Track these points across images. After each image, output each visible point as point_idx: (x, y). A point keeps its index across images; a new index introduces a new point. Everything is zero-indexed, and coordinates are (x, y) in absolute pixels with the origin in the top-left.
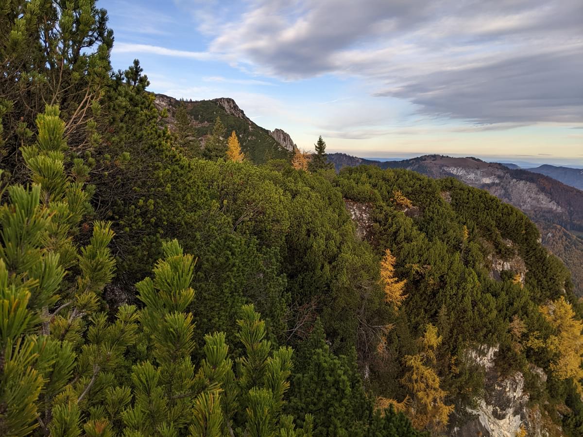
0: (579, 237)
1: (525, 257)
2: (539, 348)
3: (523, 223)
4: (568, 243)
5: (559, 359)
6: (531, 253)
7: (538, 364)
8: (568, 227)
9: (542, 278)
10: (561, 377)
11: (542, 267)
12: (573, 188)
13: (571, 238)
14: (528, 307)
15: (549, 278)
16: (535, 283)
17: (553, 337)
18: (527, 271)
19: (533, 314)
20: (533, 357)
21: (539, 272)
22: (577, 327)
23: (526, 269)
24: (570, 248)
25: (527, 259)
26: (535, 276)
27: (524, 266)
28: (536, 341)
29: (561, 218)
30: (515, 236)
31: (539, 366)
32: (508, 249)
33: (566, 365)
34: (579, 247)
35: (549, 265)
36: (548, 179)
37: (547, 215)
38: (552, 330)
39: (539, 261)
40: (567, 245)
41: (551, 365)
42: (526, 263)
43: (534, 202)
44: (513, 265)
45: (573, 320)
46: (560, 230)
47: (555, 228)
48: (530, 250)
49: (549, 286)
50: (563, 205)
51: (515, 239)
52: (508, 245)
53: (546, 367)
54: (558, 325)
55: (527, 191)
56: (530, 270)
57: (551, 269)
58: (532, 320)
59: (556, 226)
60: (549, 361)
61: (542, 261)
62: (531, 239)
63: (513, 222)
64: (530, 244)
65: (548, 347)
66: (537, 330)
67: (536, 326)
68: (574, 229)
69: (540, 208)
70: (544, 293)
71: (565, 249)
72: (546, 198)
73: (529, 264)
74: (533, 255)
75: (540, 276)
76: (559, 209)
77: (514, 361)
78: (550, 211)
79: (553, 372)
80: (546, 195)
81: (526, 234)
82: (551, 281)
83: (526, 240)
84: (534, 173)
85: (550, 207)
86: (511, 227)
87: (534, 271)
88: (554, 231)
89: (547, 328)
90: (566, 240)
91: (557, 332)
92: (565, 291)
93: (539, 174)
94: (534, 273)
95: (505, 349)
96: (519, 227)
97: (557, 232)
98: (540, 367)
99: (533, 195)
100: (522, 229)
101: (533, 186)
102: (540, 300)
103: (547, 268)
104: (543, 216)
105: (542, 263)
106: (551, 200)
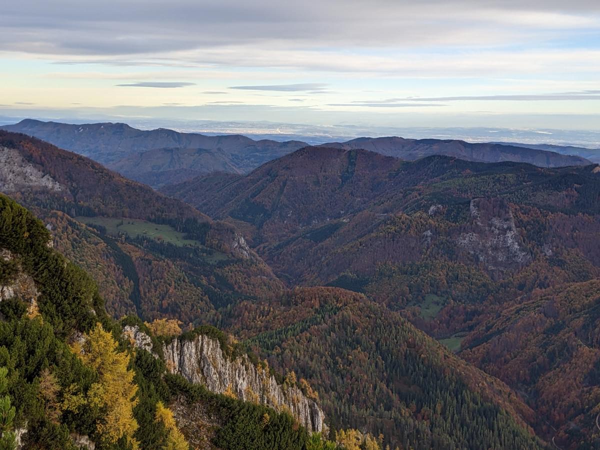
0: (90, 226)
1: (33, 274)
2: (79, 408)
3: (24, 221)
4: (76, 237)
5: (107, 415)
6: (42, 266)
7: (80, 431)
8: (73, 212)
9: (62, 300)
10: (113, 439)
11: (60, 283)
12: (72, 153)
13: (79, 227)
14: (56, 351)
15: (71, 298)
16: (53, 310)
17: (95, 386)
18: (40, 293)
19: (64, 360)
20: (73, 423)
21: (57, 292)
22: (122, 361)
23: (38, 291)
24: (80, 242)
25: (37, 276)
26: (51, 299)
27: (33, 287)
28: (74, 397)
29: (62, 200)
30: (15, 243)
31: (82, 434)
32: (7, 265)
33: (117, 420)
34: (92, 240)
35: (69, 278)
36: (34, 141)
37: (41, 197)
38: (93, 376)
39: (54, 275)
40: (75, 240)
41: (98, 426)
42: (36, 282)
43: (19, 178)
44: (17, 288)
45: (117, 353)
46: (62, 219)
47: (55, 216)
48: (39, 260)
49: (73, 310)
50: (62, 180)
51: (14, 248)
52: (6, 259)
53: (93, 432)
54: (97, 365)
55: (6, 162)
56: (43, 292)
57: (73, 284)
58: (64, 369)
59: (56, 213)
60: (94, 422)
61: (58, 274)
62: (39, 245)
63: (9, 221)
64: (38, 251)
65: (91, 403)
66: (73, 381)
67: (72, 376)
68: (80, 215)
69: (29, 187)
70: (68, 321)
71: (73, 245)
72: (35, 171)
73: (41, 283)
74: (45, 268)
75: (58, 298)
76: (57, 187)
77: (53, 439)
78: (44, 191)
79: (102, 435)
80: (35, 167)
81: (30, 237)
82: (74, 302)
83: (32, 247)
84: (12, 134)
85: (44, 185)
86: (6, 230)
87: (50, 292)
88: (54, 220)
89: (86, 374)
90: (73, 232)
91: (98, 377)
92: (94, 312)
93: (21, 135)
94: (50, 295)
95: (36, 425)
96: (18, 228)
97: (58, 222)
98: (84, 434)
99: (16, 168)
100: (23, 230)
101: (14, 153)
102: (63, 334)
103: (67, 284)
104: (35, 199)
105: (59, 279)
106: (43, 174)
